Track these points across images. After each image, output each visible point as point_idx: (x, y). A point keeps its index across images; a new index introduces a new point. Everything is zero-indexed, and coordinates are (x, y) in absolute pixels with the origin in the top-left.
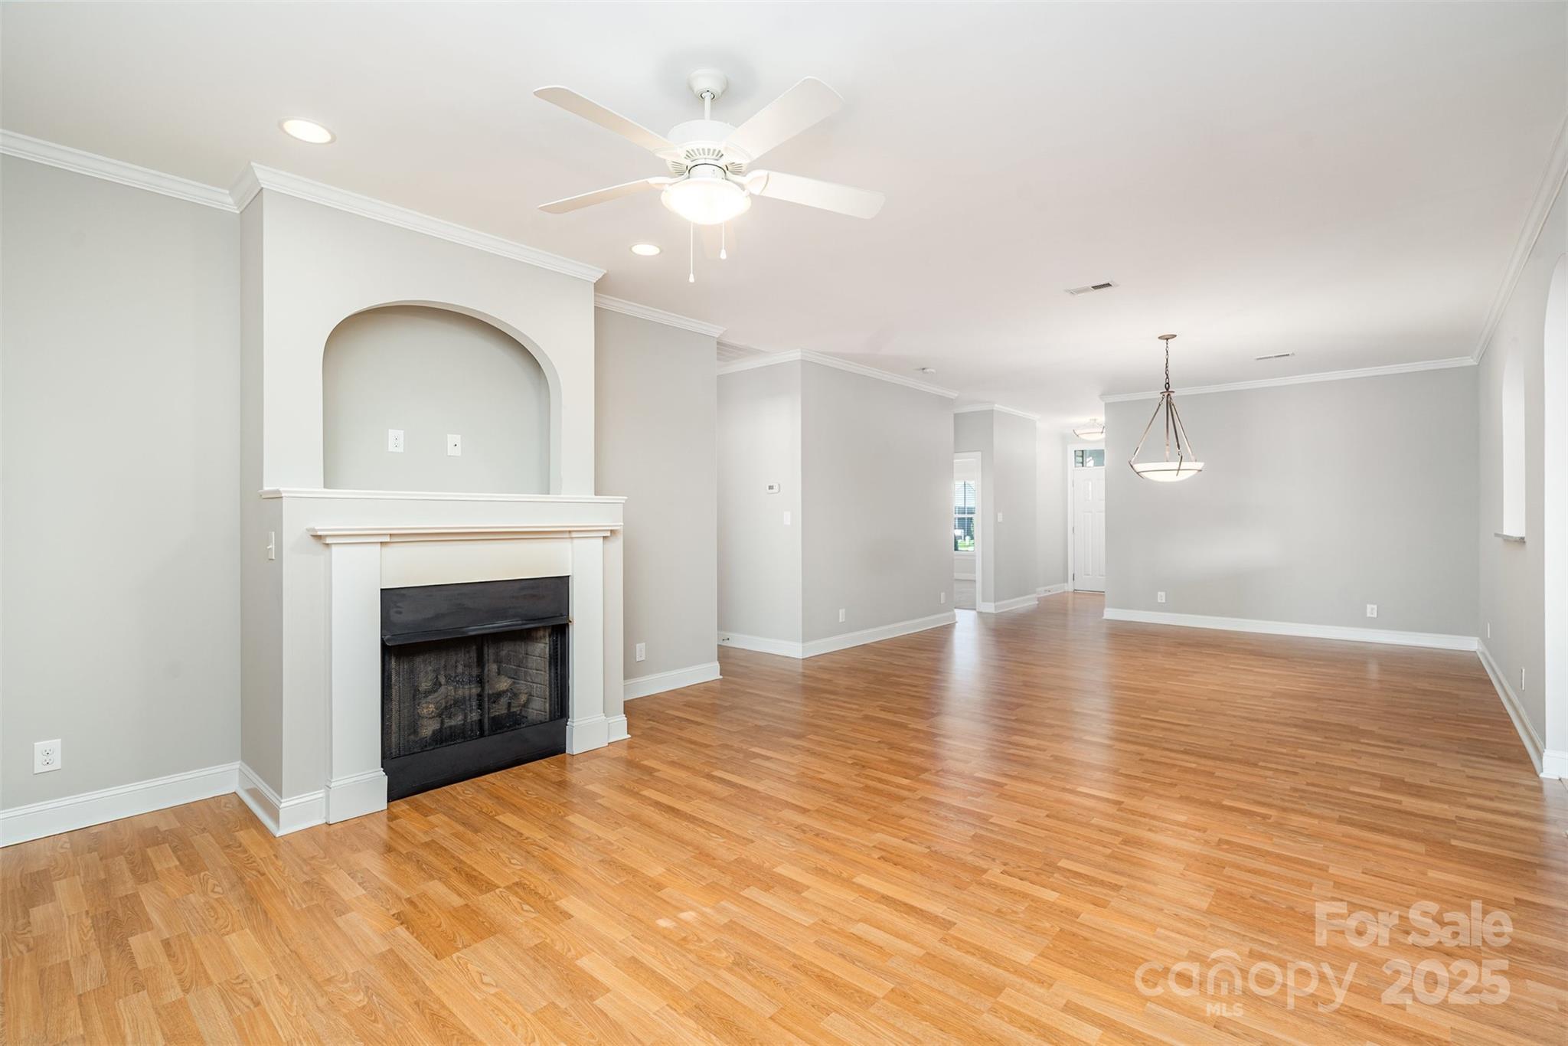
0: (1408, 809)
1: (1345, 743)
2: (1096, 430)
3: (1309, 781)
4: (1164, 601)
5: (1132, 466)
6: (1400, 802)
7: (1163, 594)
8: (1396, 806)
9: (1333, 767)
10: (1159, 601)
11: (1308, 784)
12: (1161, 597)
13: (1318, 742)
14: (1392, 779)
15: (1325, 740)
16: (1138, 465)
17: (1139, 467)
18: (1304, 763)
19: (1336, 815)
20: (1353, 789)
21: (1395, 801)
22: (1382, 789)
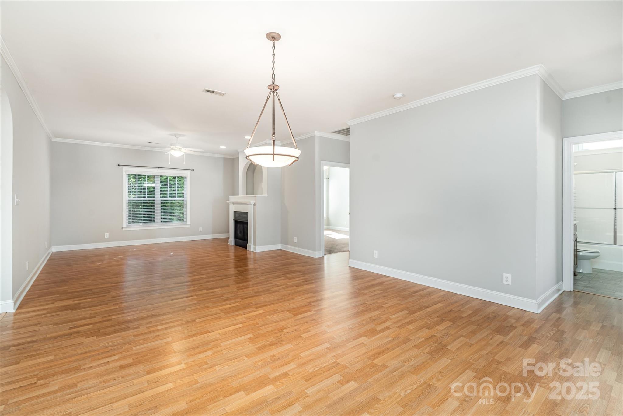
0: (70, 300)
1: (100, 320)
3: (106, 297)
6: (73, 301)
8: (74, 299)
9: (100, 305)
11: (106, 296)
13: (113, 315)
14: (76, 309)
15: (110, 318)
18: (113, 302)
19: (93, 290)
20: (90, 300)
21: (75, 301)
22: (79, 304)
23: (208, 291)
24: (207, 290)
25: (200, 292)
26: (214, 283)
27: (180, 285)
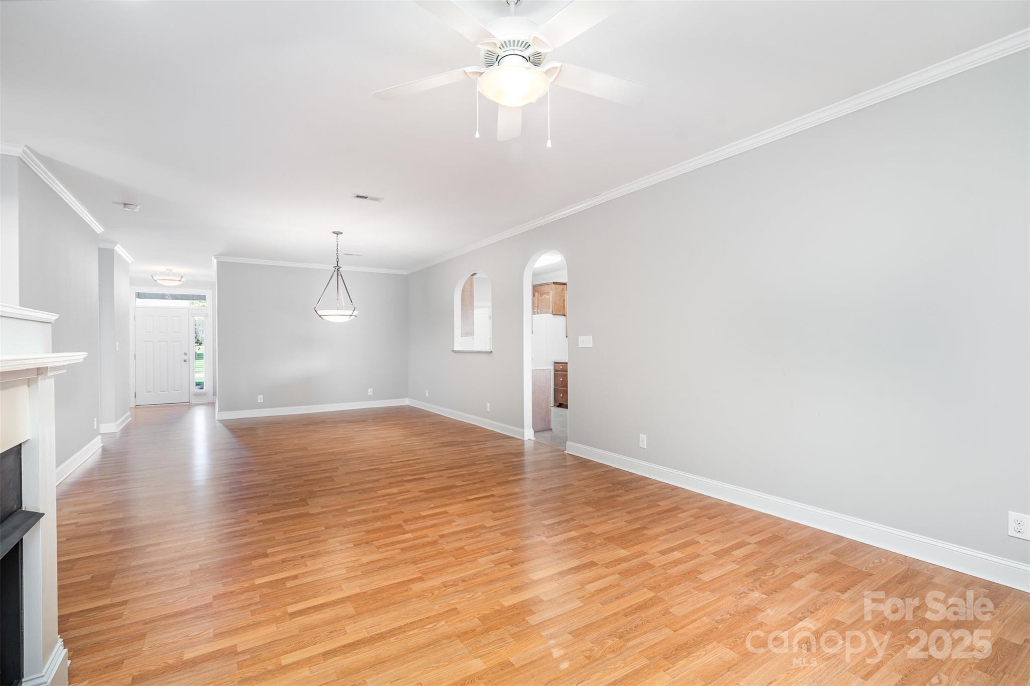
2: (177, 279)
4: (262, 401)
5: (316, 311)
7: (262, 396)
10: (259, 401)
12: (260, 399)
16: (321, 311)
17: (320, 312)
23: (378, 467)
24: (379, 469)
25: (387, 466)
26: (367, 479)
27: (417, 477)
